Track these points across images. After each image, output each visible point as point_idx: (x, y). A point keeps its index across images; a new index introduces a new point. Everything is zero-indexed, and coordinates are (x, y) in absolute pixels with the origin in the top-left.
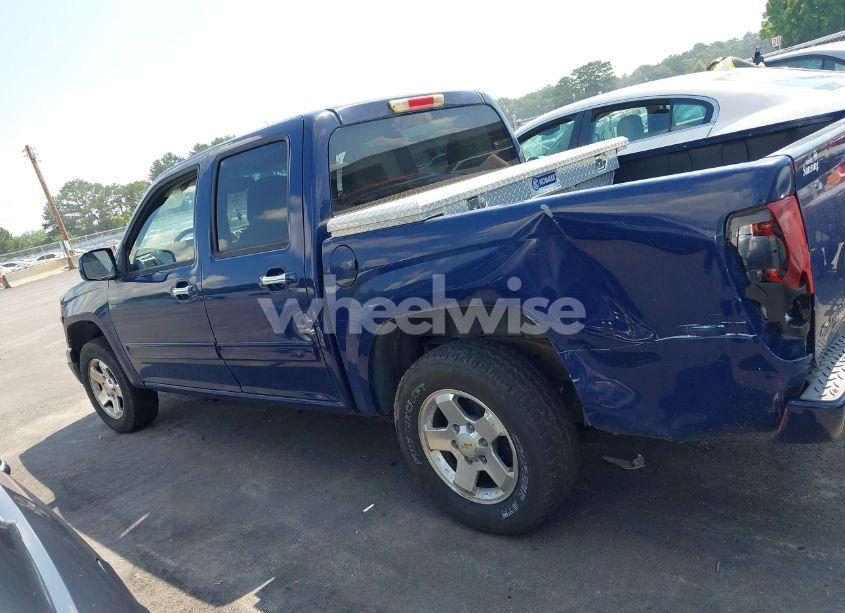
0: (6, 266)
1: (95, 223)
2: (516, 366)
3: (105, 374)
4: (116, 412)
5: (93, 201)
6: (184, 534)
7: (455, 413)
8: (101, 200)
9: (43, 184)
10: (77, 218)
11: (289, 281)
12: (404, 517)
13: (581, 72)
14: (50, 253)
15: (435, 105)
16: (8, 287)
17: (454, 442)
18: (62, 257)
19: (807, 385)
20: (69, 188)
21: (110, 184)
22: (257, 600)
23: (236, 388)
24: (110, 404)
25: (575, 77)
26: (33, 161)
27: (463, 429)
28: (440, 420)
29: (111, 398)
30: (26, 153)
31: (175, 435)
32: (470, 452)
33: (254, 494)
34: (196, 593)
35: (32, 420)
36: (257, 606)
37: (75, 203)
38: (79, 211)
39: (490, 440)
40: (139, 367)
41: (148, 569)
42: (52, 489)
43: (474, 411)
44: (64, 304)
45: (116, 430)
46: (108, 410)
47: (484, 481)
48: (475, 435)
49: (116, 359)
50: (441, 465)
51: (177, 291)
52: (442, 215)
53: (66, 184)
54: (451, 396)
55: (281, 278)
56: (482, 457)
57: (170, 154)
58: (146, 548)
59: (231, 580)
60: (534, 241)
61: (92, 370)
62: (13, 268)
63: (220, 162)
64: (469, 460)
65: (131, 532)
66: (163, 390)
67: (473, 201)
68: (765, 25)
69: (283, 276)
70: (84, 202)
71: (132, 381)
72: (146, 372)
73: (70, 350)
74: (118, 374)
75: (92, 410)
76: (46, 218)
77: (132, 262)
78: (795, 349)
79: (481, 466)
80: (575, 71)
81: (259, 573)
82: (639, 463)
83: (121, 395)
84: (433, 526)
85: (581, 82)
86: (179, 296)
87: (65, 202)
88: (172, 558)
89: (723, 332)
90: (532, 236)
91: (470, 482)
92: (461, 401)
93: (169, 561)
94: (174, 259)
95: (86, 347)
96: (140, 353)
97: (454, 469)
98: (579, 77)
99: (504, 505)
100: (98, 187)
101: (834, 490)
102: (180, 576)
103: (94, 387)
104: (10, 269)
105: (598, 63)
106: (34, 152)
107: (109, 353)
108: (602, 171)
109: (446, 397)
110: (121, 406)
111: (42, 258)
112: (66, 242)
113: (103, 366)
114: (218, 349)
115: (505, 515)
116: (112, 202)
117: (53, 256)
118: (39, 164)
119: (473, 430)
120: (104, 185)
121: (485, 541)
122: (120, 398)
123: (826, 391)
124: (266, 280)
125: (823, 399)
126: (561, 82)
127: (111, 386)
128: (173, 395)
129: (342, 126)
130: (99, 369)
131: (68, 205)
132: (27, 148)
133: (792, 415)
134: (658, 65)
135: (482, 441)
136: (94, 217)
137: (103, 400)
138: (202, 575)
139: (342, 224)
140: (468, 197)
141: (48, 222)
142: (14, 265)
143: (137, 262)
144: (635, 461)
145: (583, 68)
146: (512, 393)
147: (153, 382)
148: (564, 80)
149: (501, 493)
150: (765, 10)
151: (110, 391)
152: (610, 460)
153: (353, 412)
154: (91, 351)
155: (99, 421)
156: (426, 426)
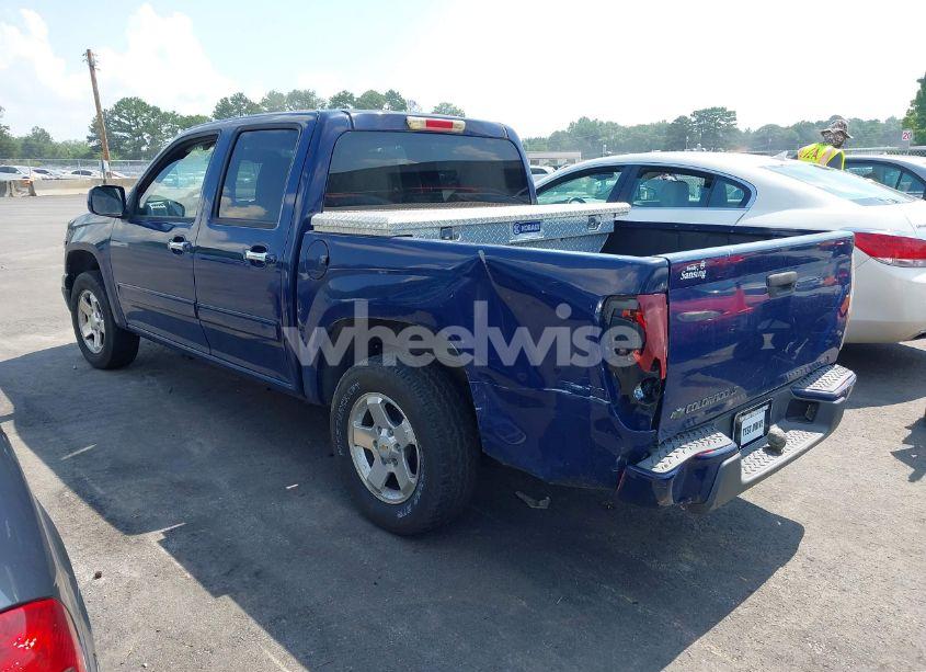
0: (38, 172)
1: (144, 148)
2: (439, 386)
3: (94, 307)
4: (95, 346)
5: (147, 125)
6: (121, 470)
7: (381, 416)
8: (156, 126)
9: (96, 94)
10: (126, 138)
11: (268, 260)
12: (319, 501)
13: (702, 115)
14: (87, 169)
15: (454, 130)
16: (33, 194)
17: (375, 442)
18: (99, 177)
19: (649, 455)
20: (125, 104)
21: (170, 111)
22: (163, 537)
23: (206, 350)
24: (91, 337)
25: (694, 119)
26: (92, 67)
27: (384, 432)
28: (368, 421)
29: (94, 332)
30: (86, 57)
31: (146, 382)
32: (386, 454)
33: (196, 450)
34: (112, 521)
35: (15, 334)
36: (160, 542)
37: (127, 122)
38: (130, 131)
39: (402, 447)
40: (127, 307)
41: (77, 491)
42: (13, 403)
43: (395, 417)
44: (72, 228)
45: (91, 362)
46: (88, 343)
47: (392, 482)
48: (392, 440)
49: (106, 294)
50: (360, 460)
51: (173, 245)
52: (411, 236)
53: (123, 100)
54: (380, 400)
55: (262, 256)
56: (395, 460)
57: (241, 95)
58: (82, 473)
59: (148, 515)
60: (467, 280)
61: (83, 299)
62: (44, 176)
63: (240, 133)
64: (384, 461)
65: (73, 457)
66: (145, 336)
67: (446, 230)
68: (910, 113)
69: (265, 254)
70: (138, 124)
71: (117, 321)
72: (132, 315)
73: (66, 275)
74: (105, 310)
75: (73, 339)
76: (92, 131)
77: (142, 206)
78: (643, 424)
79: (391, 468)
80: (695, 113)
81: (172, 516)
82: (543, 504)
83: (103, 331)
84: (340, 513)
85: (700, 126)
86: (174, 250)
87: (116, 118)
88: (102, 488)
89: (588, 393)
90: (467, 275)
91: (380, 481)
92: (389, 408)
93: (98, 489)
94: (183, 213)
95: (82, 276)
96: (132, 296)
97: (371, 465)
98: (698, 121)
99: (400, 506)
100: (156, 111)
101: (693, 565)
102: (103, 503)
103: (81, 316)
104: (40, 176)
105: (723, 109)
106: (94, 58)
107: (100, 287)
108: (591, 231)
109: (375, 400)
110: (102, 342)
111: (76, 173)
112: (106, 163)
113: (94, 299)
114: (197, 308)
115: (400, 516)
116: (166, 131)
117: (89, 174)
118: (97, 73)
119: (392, 435)
120: (163, 111)
121: (379, 536)
122: (102, 334)
123: (659, 465)
124: (250, 254)
125: (654, 470)
126: (677, 120)
127: (97, 320)
128: (158, 345)
129: (353, 130)
130: (89, 301)
131: (119, 123)
132: (89, 53)
133: (628, 477)
134: (788, 128)
135: (397, 445)
136: (144, 143)
137: (86, 332)
138: (124, 506)
139: (329, 220)
140: (443, 225)
141: (93, 135)
142: (45, 172)
143: (147, 207)
144: (541, 502)
145: (705, 111)
146: (426, 408)
147: (135, 325)
148: (682, 120)
149: (402, 496)
150: (914, 97)
151: (94, 324)
152: (521, 495)
153: (300, 397)
154: (85, 281)
155: (79, 352)
156: (355, 423)
